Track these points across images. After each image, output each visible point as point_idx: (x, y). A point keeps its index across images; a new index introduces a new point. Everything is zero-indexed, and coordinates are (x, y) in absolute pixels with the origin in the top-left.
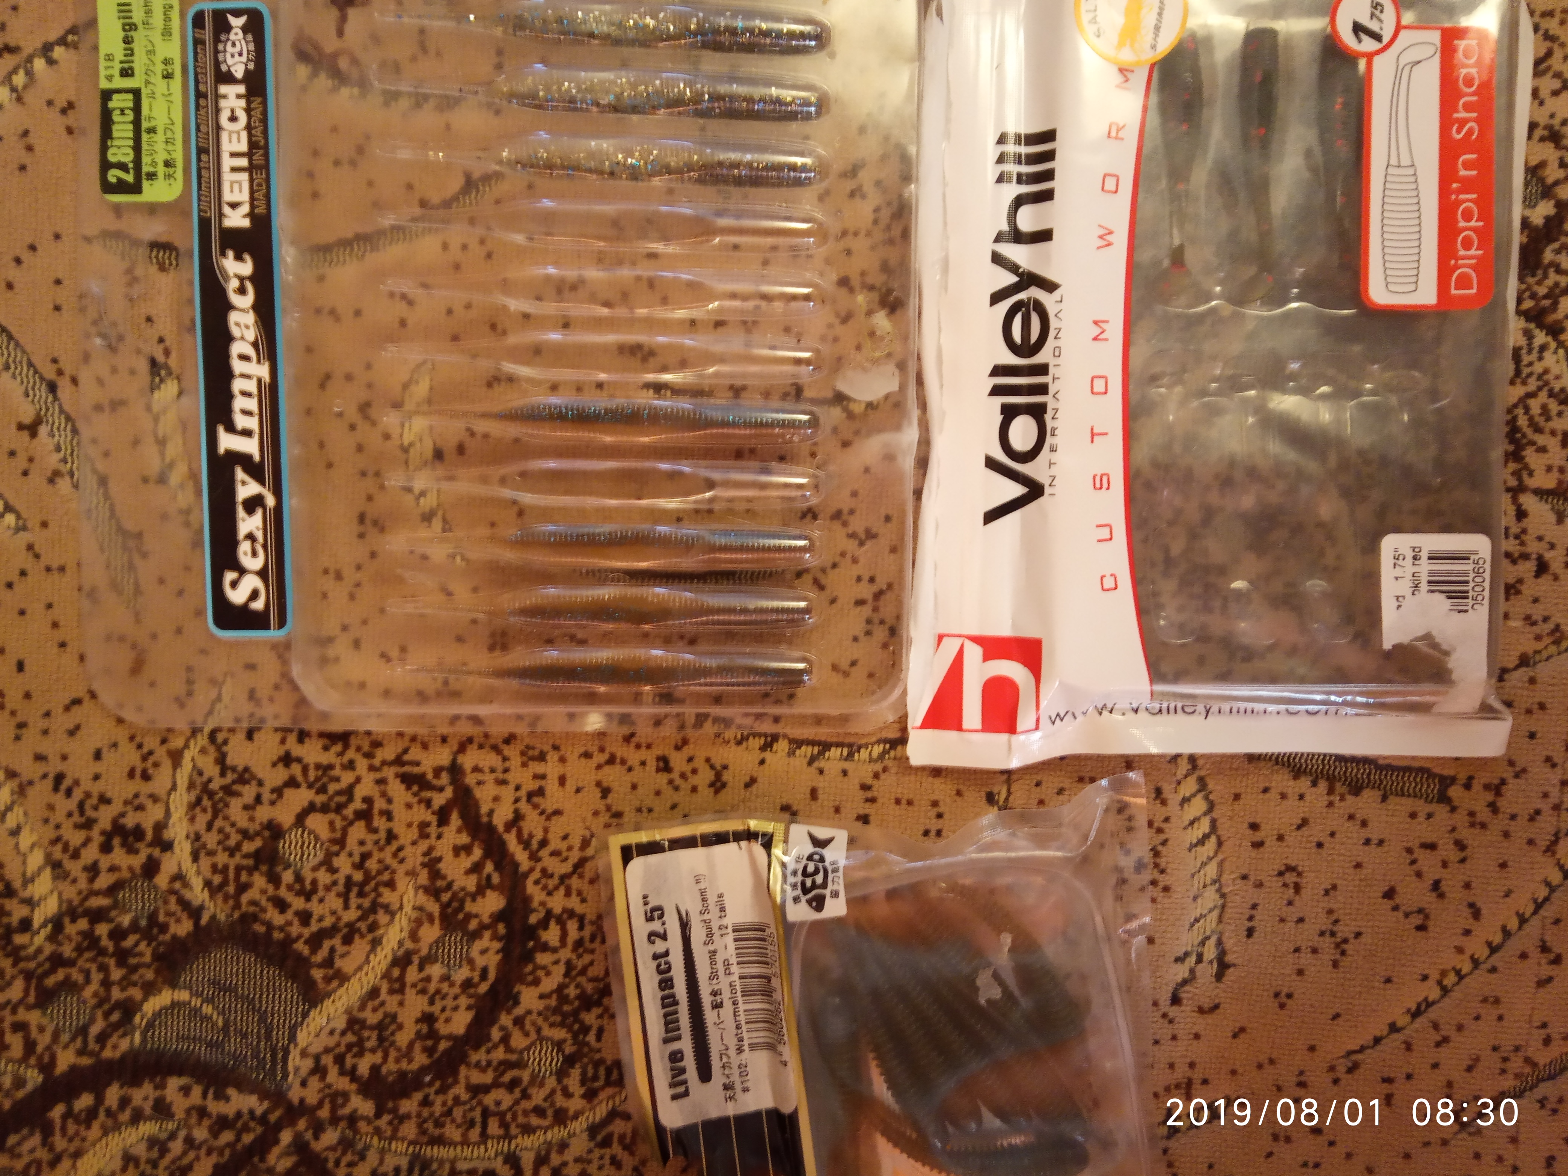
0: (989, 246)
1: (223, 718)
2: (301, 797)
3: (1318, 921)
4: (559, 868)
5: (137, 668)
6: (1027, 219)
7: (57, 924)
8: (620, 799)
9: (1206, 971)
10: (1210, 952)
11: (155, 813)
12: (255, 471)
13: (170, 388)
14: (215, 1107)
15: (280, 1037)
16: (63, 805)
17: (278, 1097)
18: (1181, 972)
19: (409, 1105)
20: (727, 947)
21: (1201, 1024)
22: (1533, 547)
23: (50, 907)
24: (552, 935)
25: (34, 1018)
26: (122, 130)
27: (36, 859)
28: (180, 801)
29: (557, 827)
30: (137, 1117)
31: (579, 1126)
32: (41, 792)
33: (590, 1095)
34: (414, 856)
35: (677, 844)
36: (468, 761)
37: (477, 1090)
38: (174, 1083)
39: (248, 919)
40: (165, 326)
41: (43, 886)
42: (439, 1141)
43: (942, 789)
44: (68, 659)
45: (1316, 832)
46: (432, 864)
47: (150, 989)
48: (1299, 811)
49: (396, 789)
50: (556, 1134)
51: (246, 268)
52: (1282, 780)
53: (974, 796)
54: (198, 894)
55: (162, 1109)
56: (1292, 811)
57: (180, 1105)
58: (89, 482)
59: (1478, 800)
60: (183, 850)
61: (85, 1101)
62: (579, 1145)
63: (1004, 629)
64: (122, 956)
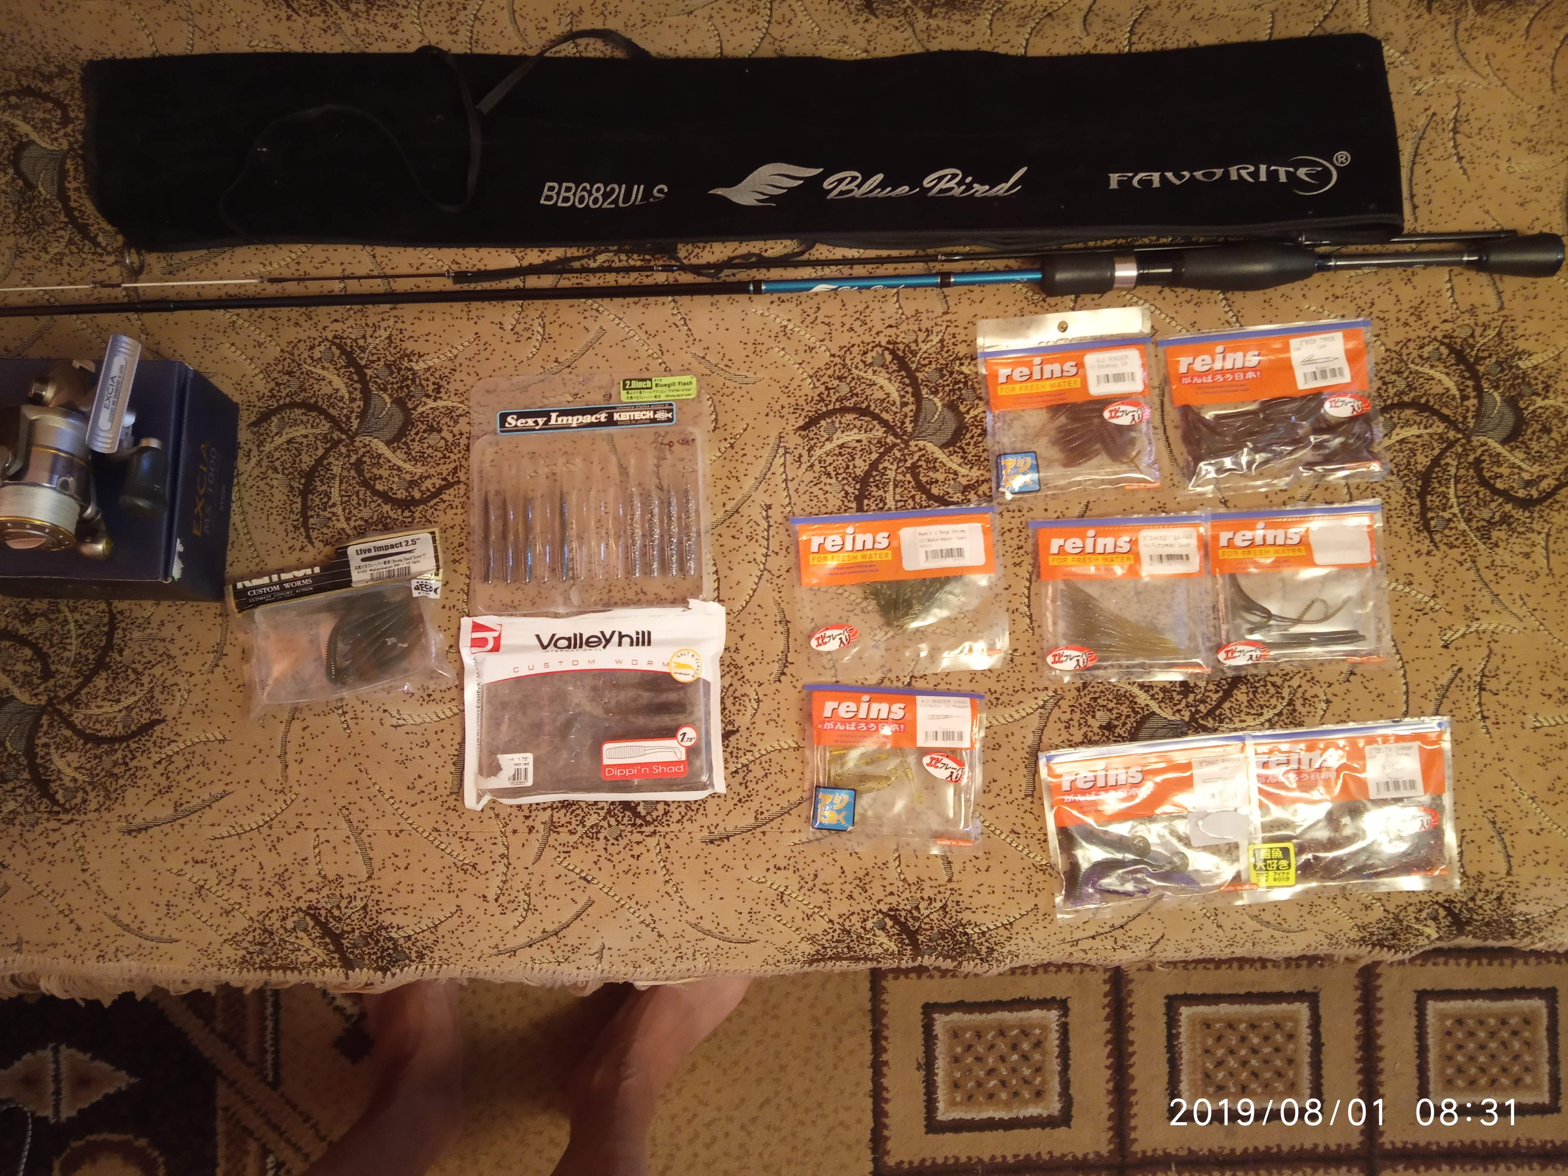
0: (617, 629)
1: (473, 415)
2: (450, 438)
3: (411, 754)
4: (428, 515)
5: (488, 391)
6: (626, 640)
7: (411, 369)
8: (450, 532)
9: (394, 722)
10: (401, 722)
11: (445, 397)
12: (546, 423)
13: (570, 399)
14: (354, 415)
15: (375, 434)
16: (447, 371)
17: (356, 434)
18: (395, 713)
19: (353, 472)
20: (403, 565)
21: (377, 720)
22: (534, 814)
23: (416, 368)
24: (407, 513)
25: (382, 363)
26: (641, 384)
27: (431, 363)
28: (449, 404)
29: (441, 513)
30: (350, 393)
31: (345, 525)
32: (450, 365)
33: (355, 528)
34: (432, 471)
35: (436, 548)
36: (462, 486)
37: (357, 493)
38: (361, 403)
39: (413, 425)
40: (588, 397)
41: (422, 365)
42: (341, 483)
43: (453, 631)
44: (490, 372)
45: (441, 751)
46: (429, 477)
47: (391, 396)
48: (448, 746)
49: (453, 465)
50: (342, 519)
51: (603, 420)
52: (458, 739)
53: (452, 641)
54: (420, 409)
55: (352, 400)
56: (447, 744)
57: (355, 405)
58: (542, 377)
59: (451, 802)
60: (434, 405)
61: (356, 377)
62: (339, 525)
63: (503, 642)
64: (401, 388)
